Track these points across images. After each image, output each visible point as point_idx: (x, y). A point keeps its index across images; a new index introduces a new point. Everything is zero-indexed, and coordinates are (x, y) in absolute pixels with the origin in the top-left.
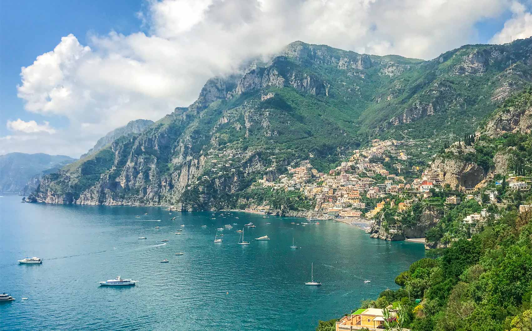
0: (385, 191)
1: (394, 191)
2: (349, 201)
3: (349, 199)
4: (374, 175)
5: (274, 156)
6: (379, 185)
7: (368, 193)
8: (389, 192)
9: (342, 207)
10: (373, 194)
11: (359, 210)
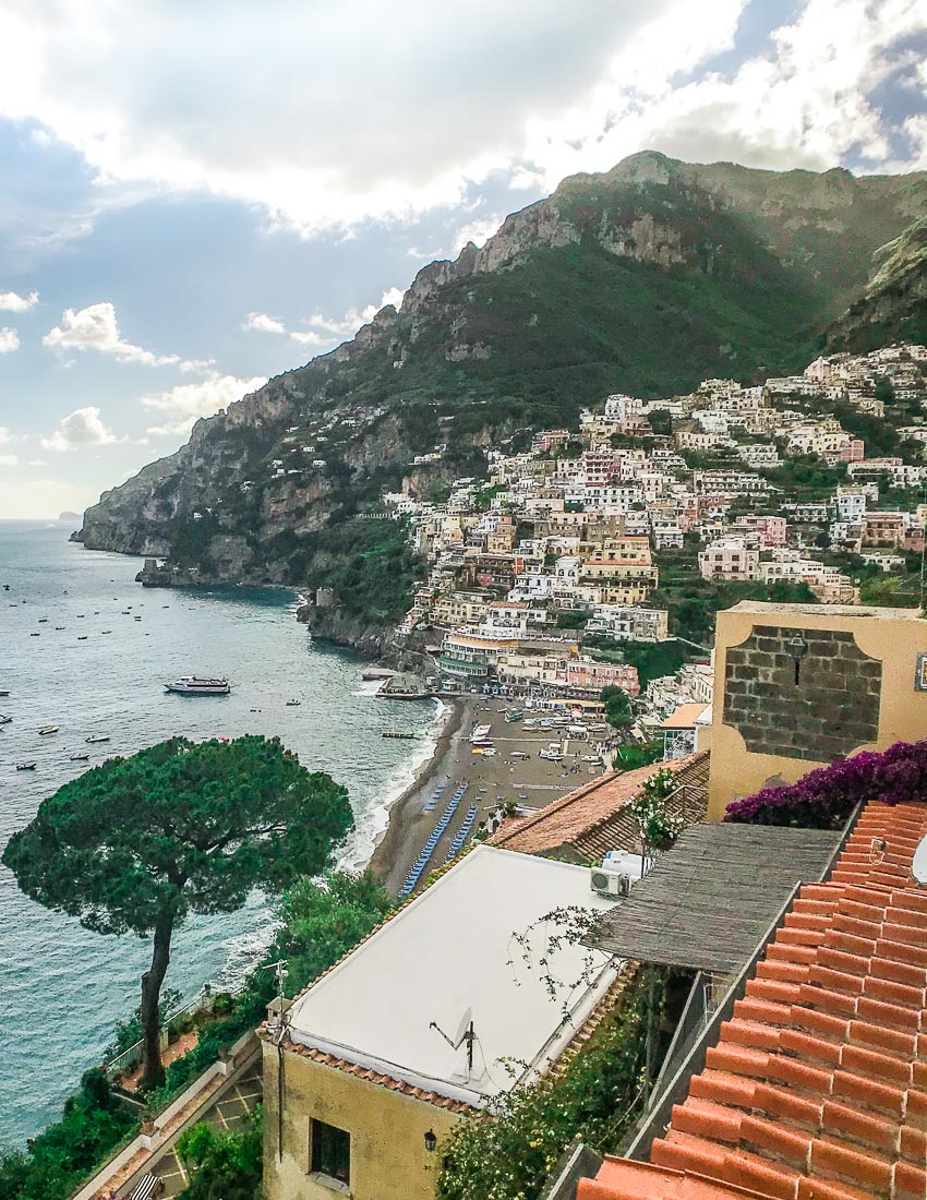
0: (823, 541)
1: (882, 544)
2: (578, 591)
3: (583, 580)
4: (775, 463)
5: (447, 418)
6: (792, 507)
7: (711, 550)
8: (851, 545)
9: (529, 625)
10: (736, 558)
11: (620, 654)
